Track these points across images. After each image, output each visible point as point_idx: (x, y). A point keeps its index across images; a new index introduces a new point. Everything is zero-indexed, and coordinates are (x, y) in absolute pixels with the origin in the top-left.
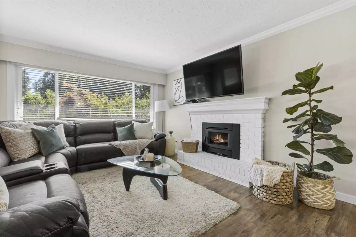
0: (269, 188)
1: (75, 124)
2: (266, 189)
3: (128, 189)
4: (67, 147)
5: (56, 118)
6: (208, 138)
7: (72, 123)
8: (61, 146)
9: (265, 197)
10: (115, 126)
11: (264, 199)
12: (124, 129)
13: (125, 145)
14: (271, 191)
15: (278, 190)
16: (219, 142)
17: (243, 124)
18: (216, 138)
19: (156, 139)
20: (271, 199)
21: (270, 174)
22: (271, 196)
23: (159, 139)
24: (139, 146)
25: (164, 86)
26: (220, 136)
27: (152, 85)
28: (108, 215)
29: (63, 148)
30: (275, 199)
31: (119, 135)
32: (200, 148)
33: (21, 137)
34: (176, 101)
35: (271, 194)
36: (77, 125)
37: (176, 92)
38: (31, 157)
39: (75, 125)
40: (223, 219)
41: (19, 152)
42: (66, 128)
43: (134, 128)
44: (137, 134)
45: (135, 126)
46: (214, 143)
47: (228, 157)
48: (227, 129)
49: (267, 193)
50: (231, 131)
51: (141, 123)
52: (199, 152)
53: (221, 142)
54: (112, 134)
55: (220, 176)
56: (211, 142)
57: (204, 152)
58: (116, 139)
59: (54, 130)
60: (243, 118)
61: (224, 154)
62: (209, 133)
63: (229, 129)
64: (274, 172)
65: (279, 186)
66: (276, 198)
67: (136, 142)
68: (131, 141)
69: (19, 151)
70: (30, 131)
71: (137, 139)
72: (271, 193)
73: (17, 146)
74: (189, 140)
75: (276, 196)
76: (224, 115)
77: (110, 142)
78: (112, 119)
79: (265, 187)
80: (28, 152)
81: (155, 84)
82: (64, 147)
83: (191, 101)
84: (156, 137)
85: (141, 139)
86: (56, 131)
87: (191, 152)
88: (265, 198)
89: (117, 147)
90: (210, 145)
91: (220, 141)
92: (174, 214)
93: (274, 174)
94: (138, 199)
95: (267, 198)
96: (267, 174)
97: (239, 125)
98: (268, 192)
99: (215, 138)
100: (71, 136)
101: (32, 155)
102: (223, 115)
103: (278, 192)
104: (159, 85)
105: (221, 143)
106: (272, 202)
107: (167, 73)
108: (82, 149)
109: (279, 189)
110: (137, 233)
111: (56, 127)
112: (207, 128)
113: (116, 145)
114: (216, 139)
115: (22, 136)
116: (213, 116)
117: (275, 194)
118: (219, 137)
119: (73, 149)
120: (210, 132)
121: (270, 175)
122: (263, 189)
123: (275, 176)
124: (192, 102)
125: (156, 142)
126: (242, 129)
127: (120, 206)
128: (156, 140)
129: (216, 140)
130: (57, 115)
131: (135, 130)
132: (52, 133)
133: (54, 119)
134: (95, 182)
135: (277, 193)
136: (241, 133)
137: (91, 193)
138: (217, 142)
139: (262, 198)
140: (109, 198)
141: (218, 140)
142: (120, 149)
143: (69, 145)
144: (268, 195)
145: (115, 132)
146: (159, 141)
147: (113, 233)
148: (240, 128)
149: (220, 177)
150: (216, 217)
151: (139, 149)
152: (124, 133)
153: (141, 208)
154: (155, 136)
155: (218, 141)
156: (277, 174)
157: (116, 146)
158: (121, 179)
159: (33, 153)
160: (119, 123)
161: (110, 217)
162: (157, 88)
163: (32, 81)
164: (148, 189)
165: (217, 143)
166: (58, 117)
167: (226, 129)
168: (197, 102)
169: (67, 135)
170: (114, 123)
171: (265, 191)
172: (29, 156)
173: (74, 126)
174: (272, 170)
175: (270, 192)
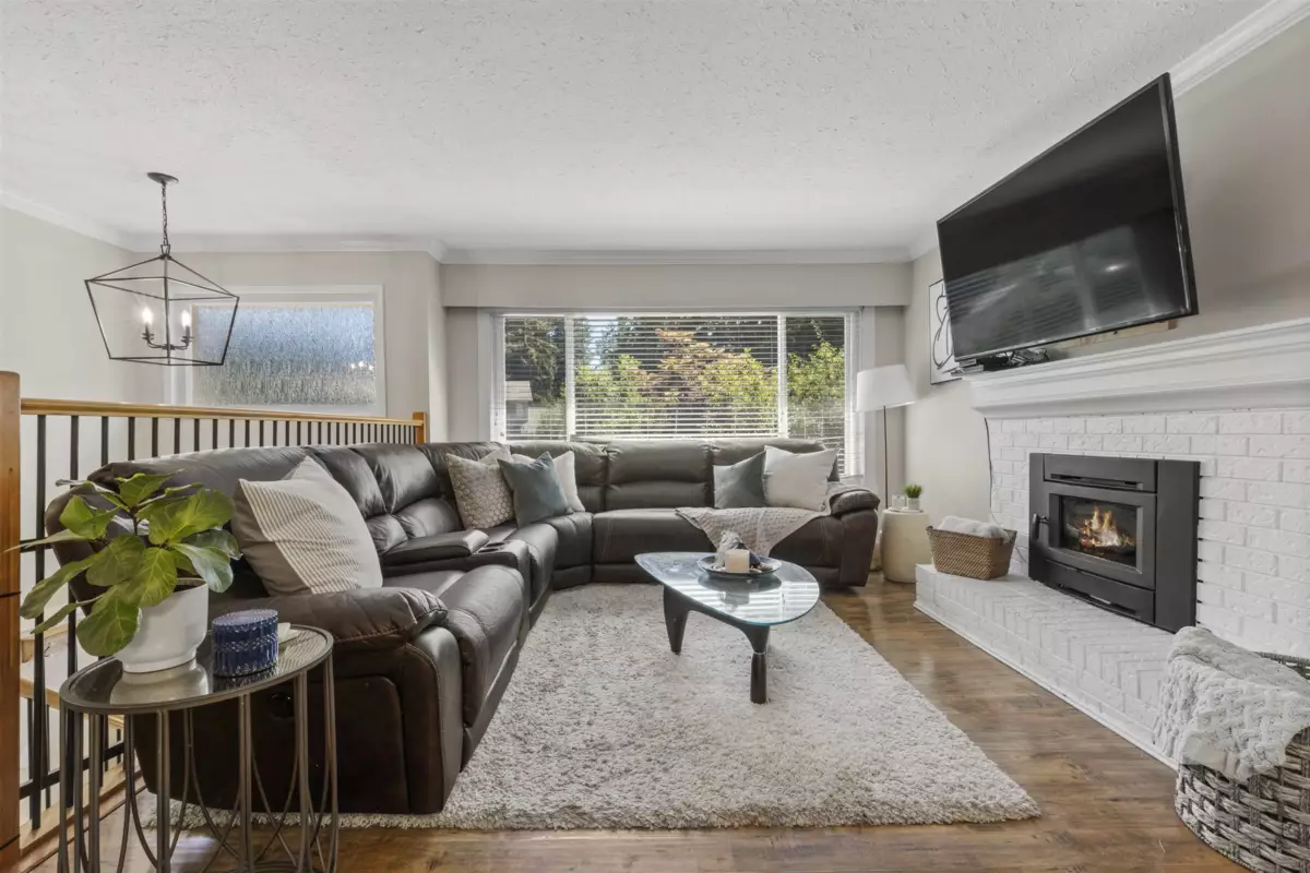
0: (1230, 785)
1: (608, 452)
2: (1214, 786)
3: (676, 647)
4: (576, 511)
5: (568, 436)
6: (1049, 522)
7: (600, 450)
8: (558, 507)
9: (1213, 826)
10: (711, 458)
11: (1209, 836)
12: (732, 469)
13: (719, 522)
14: (1240, 802)
15: (1287, 809)
16: (1098, 545)
17: (1216, 461)
18: (1090, 524)
19: (836, 511)
20: (1247, 845)
21: (1222, 714)
22: (1244, 830)
23: (847, 512)
24: (766, 530)
25: (901, 310)
26: (1107, 516)
27: (852, 315)
28: (592, 692)
29: (564, 513)
30: (1264, 853)
31: (719, 488)
32: (1018, 564)
33: (478, 479)
34: (940, 366)
35: (1246, 820)
36: (611, 454)
37: (940, 330)
38: (496, 526)
39: (605, 453)
40: (910, 821)
41: (473, 512)
42: (582, 462)
43: (766, 469)
44: (774, 490)
45: (768, 462)
46: (1082, 548)
47: (1137, 620)
48: (1135, 483)
49: (1221, 808)
50: (1153, 495)
51: (789, 454)
52: (1015, 579)
53: (1109, 544)
54: (701, 485)
55: (1058, 691)
56: (1066, 541)
57: (1037, 582)
58: (708, 500)
59: (545, 466)
60: (1217, 432)
61: (1120, 604)
62: (1057, 499)
63: (1140, 487)
64: (1247, 708)
65: (1297, 792)
66: (1274, 848)
67: (758, 514)
68: (743, 509)
69: (475, 509)
70: (496, 466)
71: (768, 505)
72: (1245, 815)
73: (471, 498)
74: (962, 526)
75: (1272, 836)
76: (1125, 418)
77: (679, 509)
78: (706, 440)
79: (1211, 775)
80: (491, 514)
81: (863, 307)
82: (566, 510)
83: (980, 361)
84: (835, 505)
85: (787, 506)
86: (549, 471)
87: (971, 577)
88: (1212, 830)
89: (695, 525)
90: (1060, 554)
91: (1103, 538)
92: (749, 744)
93: (1246, 718)
94: (686, 678)
95: (1223, 832)
96: (1208, 709)
97: (1196, 466)
98: (1226, 803)
99: (1086, 523)
100: (595, 486)
101: (498, 523)
102: (1118, 418)
103: (1285, 820)
104: (879, 309)
105: (1108, 552)
106: (1247, 860)
107: (914, 257)
108: (605, 520)
109: (1290, 805)
110: (620, 751)
111: (554, 460)
112: (1048, 477)
113: (694, 519)
114: (1091, 530)
115: (481, 477)
116: (1076, 424)
117: (1267, 825)
118: (1101, 519)
119: (584, 518)
120: (1062, 498)
121: (1227, 721)
122: (1206, 783)
123: (1248, 731)
124: (981, 367)
125: (835, 522)
126: (1208, 488)
127: (632, 682)
128: (837, 515)
129: (1089, 533)
130: (572, 429)
131: (766, 477)
132: (538, 475)
133: (565, 438)
134: (618, 614)
135: (1278, 823)
136: (1207, 509)
137: (593, 635)
138: (1093, 542)
139: (1201, 828)
140: (621, 658)
141: (1095, 535)
142: (703, 531)
143: (583, 508)
144: (1228, 819)
145: (708, 479)
146: (845, 518)
147: (574, 730)
148: (1202, 481)
149: (1060, 696)
150: (883, 803)
151: (764, 539)
152: (730, 483)
153: (676, 701)
154: (833, 499)
155: (1097, 540)
156: (1265, 721)
157: (692, 522)
158: (660, 614)
159: (501, 517)
160: (724, 450)
161: (591, 698)
162: (869, 320)
163: (596, 335)
164: (734, 662)
165: (1093, 550)
166: (574, 433)
167: (1131, 485)
168: (1016, 365)
169: (583, 481)
170: (710, 452)
171: (1214, 795)
172: (493, 524)
173: (602, 457)
174: (1241, 699)
175: (1240, 811)
